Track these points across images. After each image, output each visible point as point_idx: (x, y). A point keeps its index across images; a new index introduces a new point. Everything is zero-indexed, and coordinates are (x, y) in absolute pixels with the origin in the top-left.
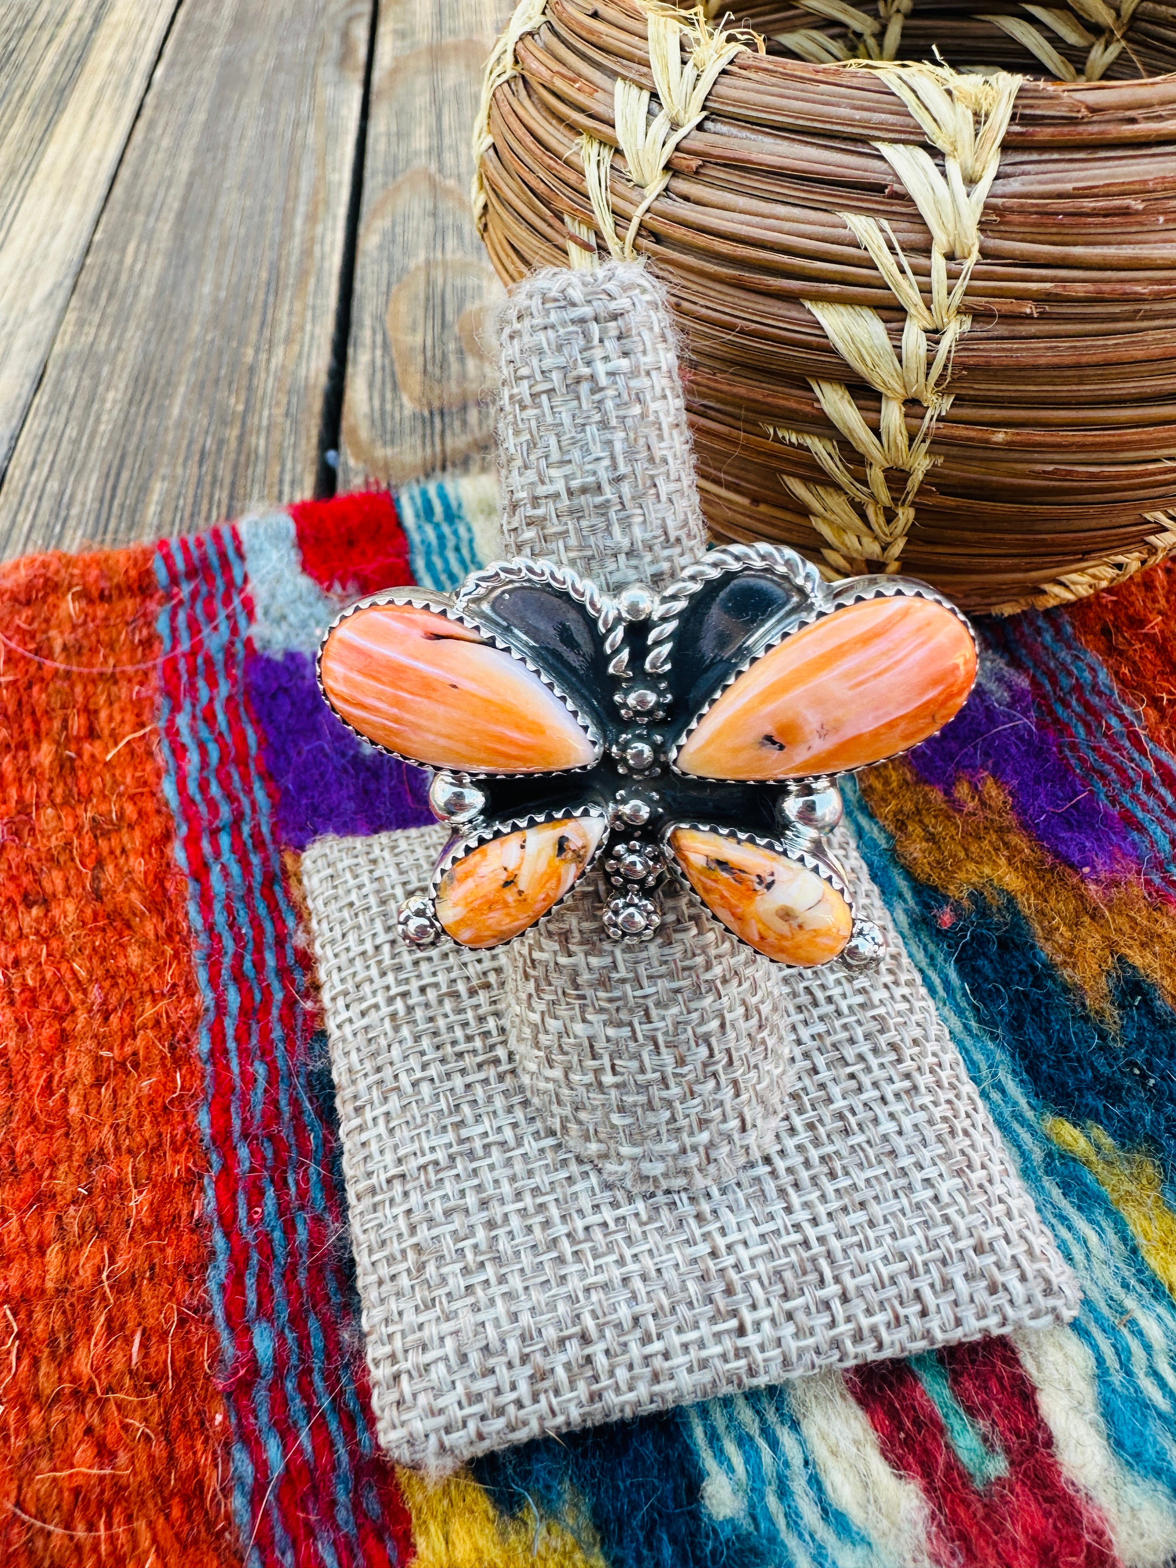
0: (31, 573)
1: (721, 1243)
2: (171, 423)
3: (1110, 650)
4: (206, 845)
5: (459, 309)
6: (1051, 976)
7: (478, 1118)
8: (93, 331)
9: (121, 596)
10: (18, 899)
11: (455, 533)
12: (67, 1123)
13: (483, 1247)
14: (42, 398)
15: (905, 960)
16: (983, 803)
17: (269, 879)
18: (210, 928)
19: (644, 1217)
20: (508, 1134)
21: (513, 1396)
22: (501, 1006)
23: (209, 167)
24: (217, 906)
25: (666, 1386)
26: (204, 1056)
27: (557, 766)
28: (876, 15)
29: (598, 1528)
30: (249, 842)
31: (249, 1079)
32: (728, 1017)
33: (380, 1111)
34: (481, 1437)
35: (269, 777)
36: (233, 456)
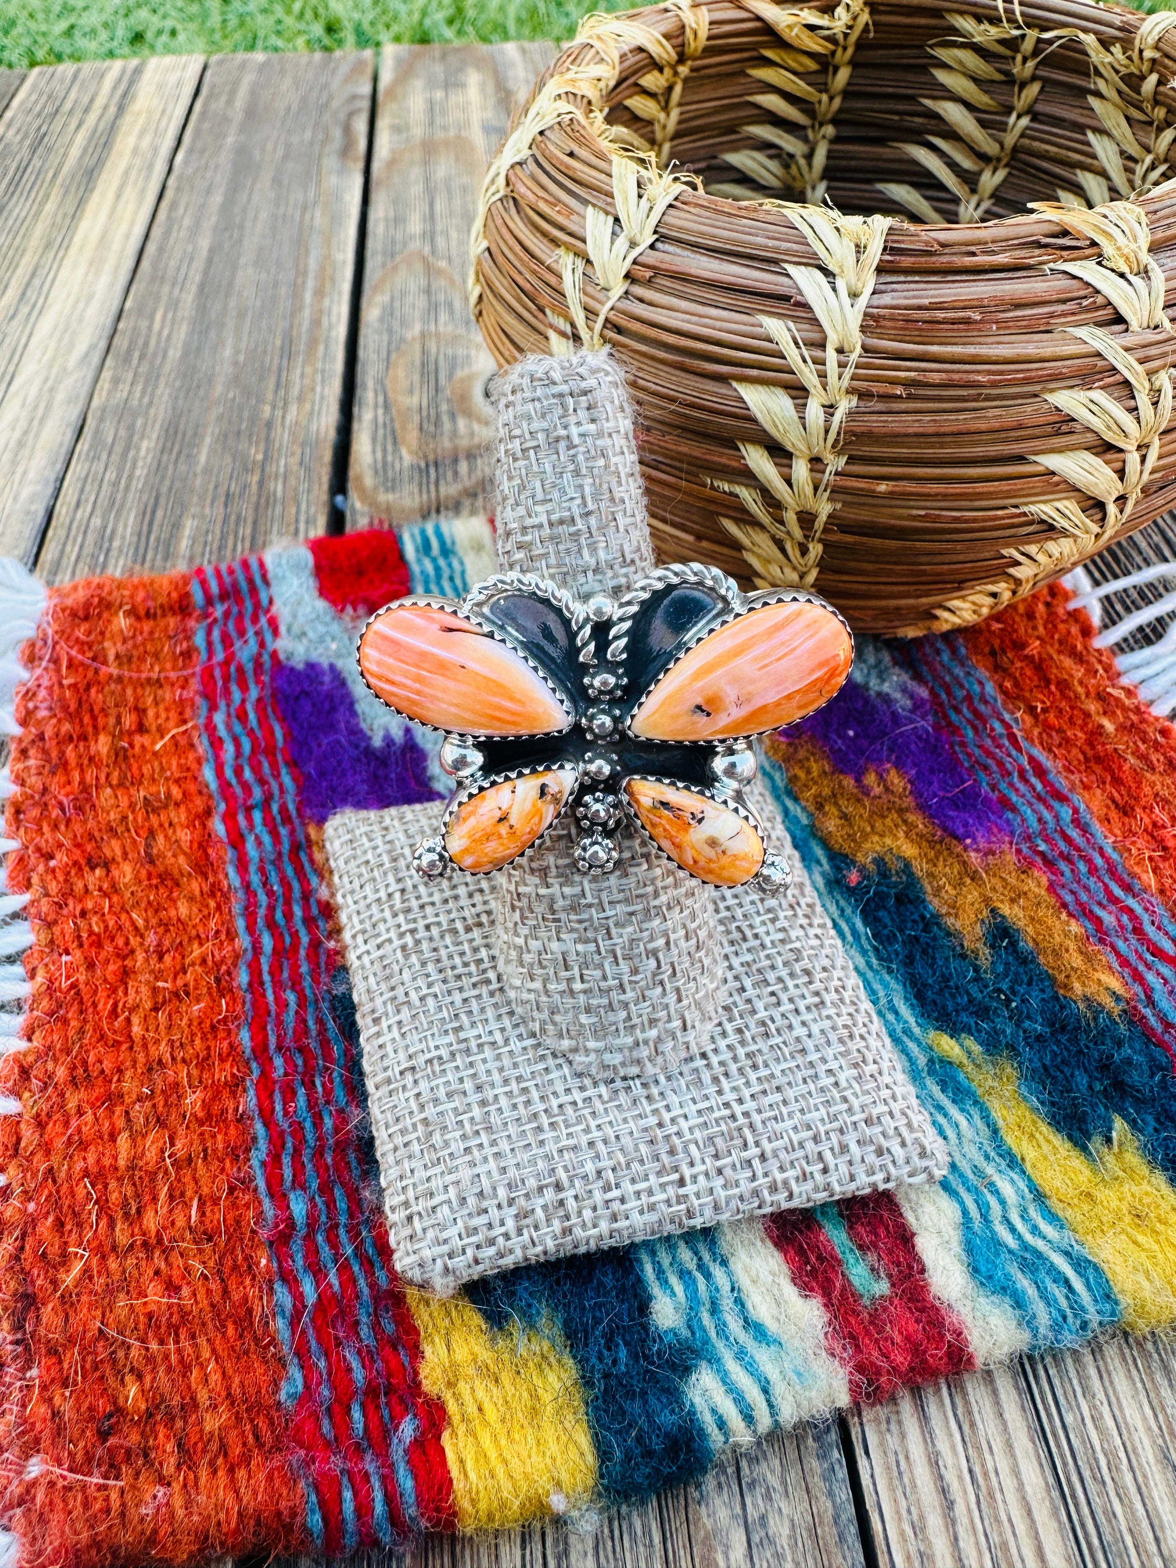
0: (89, 593)
1: (667, 1117)
2: (199, 469)
3: (997, 668)
4: (241, 819)
5: (451, 375)
6: (938, 924)
7: (473, 1024)
8: (127, 388)
9: (164, 615)
10: (83, 862)
11: (450, 565)
12: (130, 1037)
13: (478, 1119)
14: (83, 446)
15: (819, 909)
16: (887, 789)
17: (295, 847)
18: (247, 886)
19: (606, 1097)
20: (498, 1037)
21: (503, 1230)
22: (492, 940)
23: (226, 245)
24: (253, 868)
25: (622, 1224)
26: (244, 986)
27: (539, 730)
28: (806, 140)
29: (568, 1337)
30: (278, 819)
31: (282, 1004)
32: (672, 937)
33: (393, 1020)
34: (477, 1262)
35: (294, 764)
36: (254, 499)
